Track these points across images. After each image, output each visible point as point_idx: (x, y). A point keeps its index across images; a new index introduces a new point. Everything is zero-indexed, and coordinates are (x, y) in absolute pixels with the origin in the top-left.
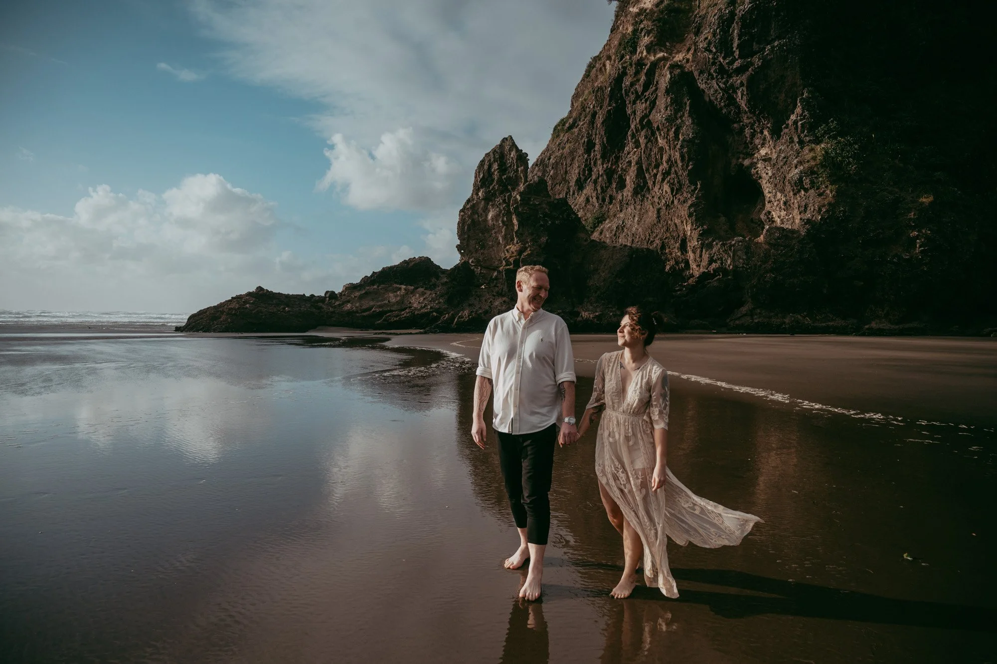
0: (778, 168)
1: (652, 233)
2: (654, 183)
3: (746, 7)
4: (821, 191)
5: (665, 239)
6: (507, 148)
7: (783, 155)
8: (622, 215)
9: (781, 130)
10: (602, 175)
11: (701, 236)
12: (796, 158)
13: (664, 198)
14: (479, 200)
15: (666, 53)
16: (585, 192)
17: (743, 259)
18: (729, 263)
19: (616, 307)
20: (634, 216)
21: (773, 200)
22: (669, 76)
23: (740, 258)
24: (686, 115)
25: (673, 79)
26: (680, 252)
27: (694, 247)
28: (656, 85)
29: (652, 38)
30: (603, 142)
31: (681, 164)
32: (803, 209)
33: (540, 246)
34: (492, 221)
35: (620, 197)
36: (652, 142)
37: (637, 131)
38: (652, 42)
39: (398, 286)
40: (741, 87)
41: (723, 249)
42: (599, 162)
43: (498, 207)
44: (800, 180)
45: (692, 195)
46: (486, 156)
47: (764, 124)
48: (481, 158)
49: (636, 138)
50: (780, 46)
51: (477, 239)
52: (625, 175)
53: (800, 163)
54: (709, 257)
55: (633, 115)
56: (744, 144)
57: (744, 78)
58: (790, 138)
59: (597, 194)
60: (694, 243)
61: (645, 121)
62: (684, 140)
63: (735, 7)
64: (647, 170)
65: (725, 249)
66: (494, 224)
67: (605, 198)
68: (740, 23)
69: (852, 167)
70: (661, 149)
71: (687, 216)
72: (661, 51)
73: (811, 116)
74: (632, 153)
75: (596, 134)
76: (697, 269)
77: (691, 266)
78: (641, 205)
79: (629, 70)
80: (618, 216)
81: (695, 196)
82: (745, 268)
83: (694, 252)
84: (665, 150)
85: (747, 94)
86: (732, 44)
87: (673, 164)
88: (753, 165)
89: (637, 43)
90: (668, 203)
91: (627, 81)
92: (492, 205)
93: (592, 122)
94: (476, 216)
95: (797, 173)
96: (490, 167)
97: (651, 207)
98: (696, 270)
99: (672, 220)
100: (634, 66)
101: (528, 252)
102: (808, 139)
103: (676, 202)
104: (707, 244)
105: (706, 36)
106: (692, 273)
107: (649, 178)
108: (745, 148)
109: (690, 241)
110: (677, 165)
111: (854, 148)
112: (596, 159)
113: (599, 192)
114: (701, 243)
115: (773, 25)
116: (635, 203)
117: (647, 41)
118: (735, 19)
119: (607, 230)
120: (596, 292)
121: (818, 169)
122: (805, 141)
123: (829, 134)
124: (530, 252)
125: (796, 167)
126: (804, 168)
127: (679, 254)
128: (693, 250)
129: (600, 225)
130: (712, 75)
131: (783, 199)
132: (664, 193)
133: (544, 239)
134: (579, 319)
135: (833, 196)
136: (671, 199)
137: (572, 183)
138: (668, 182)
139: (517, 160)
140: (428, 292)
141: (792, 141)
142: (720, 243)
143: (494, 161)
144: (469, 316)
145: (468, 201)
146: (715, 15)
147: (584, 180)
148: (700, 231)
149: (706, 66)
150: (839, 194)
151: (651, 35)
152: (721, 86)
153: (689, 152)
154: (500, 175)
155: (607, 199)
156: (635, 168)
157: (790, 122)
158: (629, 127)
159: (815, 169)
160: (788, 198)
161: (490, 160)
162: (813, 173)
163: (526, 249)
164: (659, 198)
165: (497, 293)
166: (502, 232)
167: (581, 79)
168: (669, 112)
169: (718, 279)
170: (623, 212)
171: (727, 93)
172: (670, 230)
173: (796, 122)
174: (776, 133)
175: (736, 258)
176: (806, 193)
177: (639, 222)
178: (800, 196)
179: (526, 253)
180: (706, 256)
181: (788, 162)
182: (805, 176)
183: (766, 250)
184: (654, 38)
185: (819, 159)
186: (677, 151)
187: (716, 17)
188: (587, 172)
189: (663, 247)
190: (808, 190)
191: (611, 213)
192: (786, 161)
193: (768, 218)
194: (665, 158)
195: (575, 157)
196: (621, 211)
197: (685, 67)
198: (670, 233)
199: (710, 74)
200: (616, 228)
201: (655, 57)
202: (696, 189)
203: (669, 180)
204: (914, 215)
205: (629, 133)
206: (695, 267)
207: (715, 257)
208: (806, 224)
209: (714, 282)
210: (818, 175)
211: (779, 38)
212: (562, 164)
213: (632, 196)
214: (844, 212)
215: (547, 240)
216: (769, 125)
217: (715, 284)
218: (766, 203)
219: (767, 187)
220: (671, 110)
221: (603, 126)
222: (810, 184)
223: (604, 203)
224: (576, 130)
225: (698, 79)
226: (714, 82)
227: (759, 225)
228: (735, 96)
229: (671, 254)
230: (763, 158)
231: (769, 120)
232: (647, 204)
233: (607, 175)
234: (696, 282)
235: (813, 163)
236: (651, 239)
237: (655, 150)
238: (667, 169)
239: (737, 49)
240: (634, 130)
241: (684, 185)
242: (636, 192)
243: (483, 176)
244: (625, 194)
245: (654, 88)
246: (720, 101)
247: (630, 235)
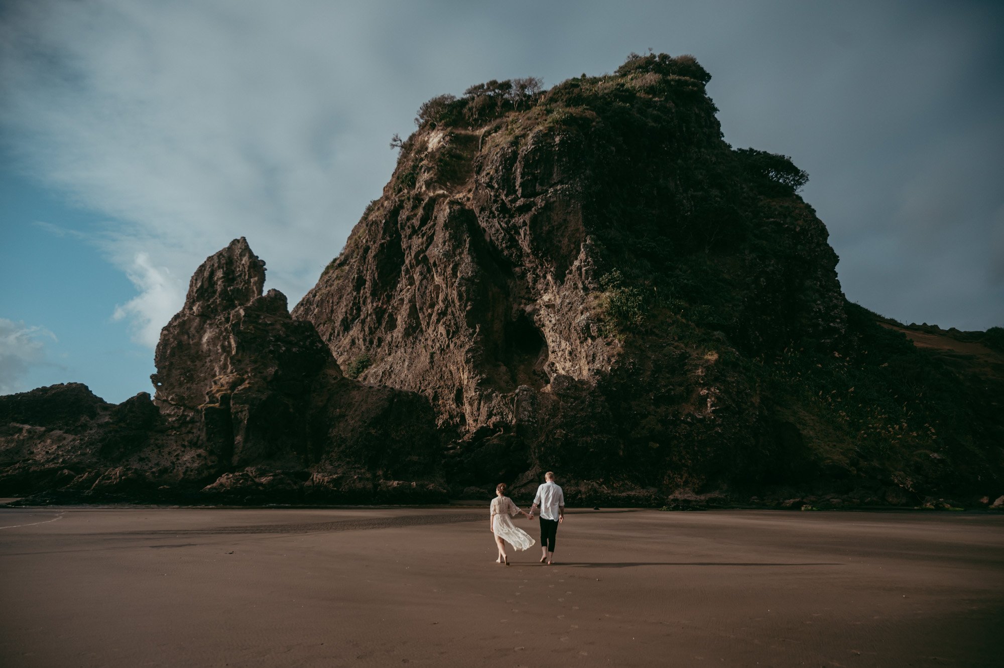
0: (563, 314)
1: (423, 380)
2: (428, 324)
3: (529, 147)
4: (609, 340)
5: (438, 388)
6: (238, 252)
7: (568, 301)
8: (390, 359)
9: (565, 276)
10: (370, 315)
11: (480, 385)
12: (581, 304)
13: (439, 341)
14: (192, 316)
15: (447, 191)
16: (351, 333)
17: (529, 411)
18: (510, 419)
19: (367, 467)
20: (404, 360)
21: (557, 350)
22: (448, 210)
23: (525, 410)
24: (466, 252)
25: (452, 214)
26: (455, 404)
27: (471, 398)
28: (434, 221)
29: (433, 175)
30: (374, 278)
31: (458, 304)
32: (591, 358)
33: (265, 379)
34: (208, 345)
35: (389, 338)
36: (427, 279)
37: (412, 267)
38: (431, 179)
39: (18, 425)
40: (523, 226)
41: (504, 402)
42: (369, 301)
43: (218, 327)
44: (587, 327)
45: (470, 339)
46: (208, 260)
47: (547, 268)
48: (202, 262)
49: (410, 273)
50: (563, 191)
51: (183, 368)
52: (396, 314)
53: (586, 309)
54: (487, 411)
55: (408, 250)
56: (526, 289)
57: (527, 217)
58: (574, 284)
59: (364, 335)
60: (471, 393)
61: (421, 256)
62: (462, 278)
63: (517, 147)
64: (421, 309)
65: (506, 402)
66: (209, 349)
67: (373, 340)
68: (522, 163)
69: (638, 317)
70: (437, 288)
71: (463, 362)
72: (441, 188)
73: (595, 262)
74: (405, 290)
75: (367, 270)
76: (474, 425)
77: (467, 420)
78: (413, 348)
79: (406, 203)
80: (386, 359)
81: (473, 340)
82: (531, 422)
83: (471, 405)
84: (442, 288)
85: (530, 234)
86: (515, 182)
87: (450, 304)
88: (536, 311)
89: (416, 179)
90: (443, 347)
91: (403, 215)
92: (211, 325)
93: (364, 258)
94: (186, 337)
95: (584, 319)
96: (212, 274)
97: (424, 350)
98: (472, 426)
99: (447, 367)
100: (412, 200)
101: (246, 385)
102: (592, 286)
103: (452, 346)
104: (486, 396)
105: (488, 171)
106: (469, 429)
107: (423, 318)
108: (527, 293)
109: (466, 391)
110: (454, 305)
111: (638, 299)
112: (366, 297)
113: (366, 333)
114: (479, 394)
115: (556, 170)
116: (406, 345)
117: (427, 177)
118: (518, 158)
119: (372, 376)
120: (340, 446)
121: (605, 316)
122: (590, 288)
123: (613, 282)
124: (248, 386)
125: (582, 313)
126: (590, 314)
127: (454, 406)
128: (469, 402)
129: (365, 370)
130: (493, 213)
131: (568, 349)
132: (439, 336)
133: (272, 370)
134: (308, 483)
135: (622, 347)
136: (447, 343)
137: (338, 324)
138: (444, 323)
139: (249, 267)
140: (70, 437)
141: (576, 288)
142: (501, 395)
143: (219, 267)
144: (120, 476)
145: (177, 317)
146: (497, 153)
147: (351, 321)
148: (478, 380)
149: (487, 203)
150: (627, 344)
151: (431, 172)
152: (503, 226)
153: (467, 291)
154: (224, 286)
155: (375, 342)
156: (408, 307)
157: (574, 268)
158: (404, 262)
159: (602, 317)
160: (573, 346)
161: (213, 265)
162: (600, 320)
163: (242, 381)
164: (433, 341)
165: (190, 442)
166: (220, 361)
167: (359, 221)
168: (447, 247)
169: (499, 435)
170: (392, 355)
171: (509, 233)
172: (444, 377)
173: (579, 269)
174: (560, 278)
175: (521, 409)
176: (594, 341)
177: (409, 367)
178: (587, 345)
179: (243, 387)
180: (484, 410)
181: (573, 308)
182: (592, 323)
183: (554, 401)
184: (435, 175)
185: (606, 307)
186: (454, 290)
187: (499, 155)
188: (355, 311)
189: (436, 397)
190: (596, 339)
191: (379, 356)
192: (571, 307)
193: (552, 370)
194: (441, 297)
195: (343, 295)
196: (390, 354)
197: (466, 205)
198: (445, 381)
199: (491, 212)
200: (383, 373)
201: (434, 193)
202: (474, 332)
203: (445, 322)
204: (702, 372)
205: (403, 268)
206: (471, 422)
207: (495, 411)
208: (596, 374)
209: (494, 440)
210: (605, 323)
211: (561, 182)
212: (328, 302)
213: (403, 338)
214: (634, 363)
215: (276, 372)
216: (552, 269)
217: (496, 441)
218: (550, 353)
219: (551, 336)
220: (449, 246)
221: (375, 260)
222: (597, 332)
223: (371, 346)
224: (347, 268)
225: (479, 217)
226: (496, 220)
227: (542, 378)
228: (517, 238)
229: (445, 406)
230: (546, 304)
231: (552, 264)
232: (420, 347)
233: (376, 314)
234: (473, 439)
235: (599, 310)
236: (423, 388)
237: (431, 288)
238: (443, 309)
239: (519, 187)
240: (409, 266)
241: (461, 327)
242: (407, 333)
243: (202, 286)
244: (394, 335)
245: (432, 223)
246: (501, 242)
247: (398, 382)
